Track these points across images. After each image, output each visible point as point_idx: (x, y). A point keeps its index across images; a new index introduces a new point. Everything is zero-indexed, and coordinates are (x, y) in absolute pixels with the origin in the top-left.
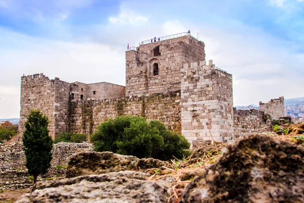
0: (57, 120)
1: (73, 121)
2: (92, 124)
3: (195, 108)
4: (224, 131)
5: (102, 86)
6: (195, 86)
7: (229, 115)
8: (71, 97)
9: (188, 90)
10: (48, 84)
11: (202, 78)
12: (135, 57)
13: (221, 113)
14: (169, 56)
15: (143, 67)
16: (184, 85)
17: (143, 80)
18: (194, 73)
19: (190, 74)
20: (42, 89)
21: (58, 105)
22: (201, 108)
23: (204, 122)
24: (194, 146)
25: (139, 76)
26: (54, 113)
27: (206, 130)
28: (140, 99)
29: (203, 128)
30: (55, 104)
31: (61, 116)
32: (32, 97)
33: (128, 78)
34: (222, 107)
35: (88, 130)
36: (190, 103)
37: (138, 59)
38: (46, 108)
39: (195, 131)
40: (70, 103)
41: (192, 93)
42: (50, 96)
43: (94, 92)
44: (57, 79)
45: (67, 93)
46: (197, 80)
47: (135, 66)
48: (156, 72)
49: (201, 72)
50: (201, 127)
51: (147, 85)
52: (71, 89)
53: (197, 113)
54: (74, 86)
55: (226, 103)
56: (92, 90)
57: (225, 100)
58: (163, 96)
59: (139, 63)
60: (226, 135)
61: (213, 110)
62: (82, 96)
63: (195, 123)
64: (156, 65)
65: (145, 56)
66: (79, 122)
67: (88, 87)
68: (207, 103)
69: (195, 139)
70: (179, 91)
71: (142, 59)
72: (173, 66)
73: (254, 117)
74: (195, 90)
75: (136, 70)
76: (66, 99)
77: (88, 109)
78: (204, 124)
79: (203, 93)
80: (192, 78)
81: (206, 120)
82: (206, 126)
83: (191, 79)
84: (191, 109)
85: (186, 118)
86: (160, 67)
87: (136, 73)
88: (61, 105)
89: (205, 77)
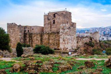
0: (20, 39)
1: (26, 39)
2: (32, 41)
5: (35, 27)
6: (64, 31)
7: (74, 40)
8: (25, 31)
10: (17, 27)
13: (72, 40)
14: (58, 18)
15: (50, 21)
16: (61, 31)
17: (49, 25)
18: (64, 27)
19: (63, 27)
20: (15, 28)
21: (21, 34)
22: (66, 38)
24: (63, 49)
25: (48, 24)
26: (19, 37)
27: (67, 45)
28: (48, 33)
29: (66, 44)
30: (20, 34)
31: (22, 38)
32: (11, 31)
33: (45, 25)
34: (72, 38)
35: (31, 43)
36: (62, 36)
37: (48, 18)
38: (17, 35)
39: (64, 45)
40: (24, 33)
42: (17, 31)
43: (33, 29)
44: (20, 25)
45: (23, 30)
46: (65, 29)
47: (47, 20)
48: (54, 23)
49: (66, 27)
50: (65, 44)
51: (51, 27)
52: (25, 28)
56: (32, 28)
57: (73, 36)
58: (55, 33)
59: (49, 19)
60: (73, 46)
61: (69, 39)
62: (28, 30)
63: (64, 43)
64: (54, 20)
65: (50, 17)
66: (28, 40)
68: (67, 36)
69: (64, 47)
70: (59, 32)
71: (50, 18)
74: (64, 32)
75: (47, 22)
76: (23, 32)
77: (31, 35)
78: (66, 43)
79: (66, 33)
81: (67, 42)
82: (67, 44)
83: (63, 29)
84: (63, 38)
85: (61, 41)
86: (55, 21)
87: (47, 23)
88: (22, 34)
89: (67, 29)
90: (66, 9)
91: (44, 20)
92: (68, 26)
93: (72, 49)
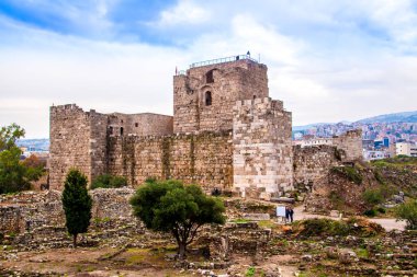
0: (93, 159)
1: (112, 160)
2: (134, 164)
3: (249, 152)
4: (280, 177)
5: (145, 118)
6: (249, 127)
7: (287, 159)
8: (110, 131)
9: (240, 131)
10: (82, 117)
11: (256, 117)
12: (184, 83)
13: (277, 158)
14: (223, 83)
15: (194, 95)
16: (237, 125)
17: (193, 110)
18: (248, 112)
19: (243, 112)
20: (75, 122)
21: (94, 141)
22: (255, 152)
23: (258, 167)
24: (247, 193)
25: (188, 106)
26: (90, 151)
27: (260, 176)
28: (189, 137)
29: (256, 173)
30: (91, 140)
31: (98, 154)
32: (64, 131)
33: (177, 108)
34: (278, 151)
35: (129, 170)
36: (243, 145)
37: (187, 86)
38: (80, 145)
39: (248, 177)
40: (108, 138)
41: (245, 134)
42: (84, 131)
43: (137, 125)
44: (93, 111)
45: (104, 126)
46: (251, 121)
47: (184, 93)
48: (209, 101)
49: (255, 112)
50: (254, 172)
51: (198, 117)
52: (109, 122)
53: (251, 156)
54: (112, 118)
55: (283, 146)
56: (134, 122)
57: (282, 142)
58: (215, 135)
59: (189, 90)
60: (282, 181)
61: (268, 155)
62: (122, 129)
63: (248, 168)
64: (209, 93)
65: (196, 82)
66: (119, 161)
67: (129, 118)
68: (261, 146)
69: (248, 185)
70: (231, 130)
71: (193, 85)
72: (228, 95)
73: (323, 154)
74: (249, 131)
75: (186, 98)
76: (103, 134)
77: (129, 146)
78: (258, 169)
79: (257, 135)
80: (246, 118)
81: (260, 165)
82: (260, 172)
83: (244, 118)
84: (244, 152)
85: (238, 161)
86: (213, 96)
87: (186, 102)
88: (98, 141)
89: (260, 117)
90: (248, 53)
91: (175, 92)
92: (261, 106)
93: (280, 194)
